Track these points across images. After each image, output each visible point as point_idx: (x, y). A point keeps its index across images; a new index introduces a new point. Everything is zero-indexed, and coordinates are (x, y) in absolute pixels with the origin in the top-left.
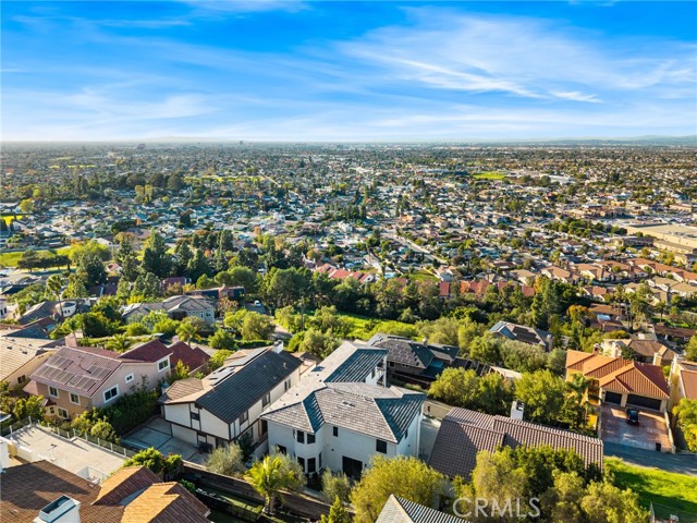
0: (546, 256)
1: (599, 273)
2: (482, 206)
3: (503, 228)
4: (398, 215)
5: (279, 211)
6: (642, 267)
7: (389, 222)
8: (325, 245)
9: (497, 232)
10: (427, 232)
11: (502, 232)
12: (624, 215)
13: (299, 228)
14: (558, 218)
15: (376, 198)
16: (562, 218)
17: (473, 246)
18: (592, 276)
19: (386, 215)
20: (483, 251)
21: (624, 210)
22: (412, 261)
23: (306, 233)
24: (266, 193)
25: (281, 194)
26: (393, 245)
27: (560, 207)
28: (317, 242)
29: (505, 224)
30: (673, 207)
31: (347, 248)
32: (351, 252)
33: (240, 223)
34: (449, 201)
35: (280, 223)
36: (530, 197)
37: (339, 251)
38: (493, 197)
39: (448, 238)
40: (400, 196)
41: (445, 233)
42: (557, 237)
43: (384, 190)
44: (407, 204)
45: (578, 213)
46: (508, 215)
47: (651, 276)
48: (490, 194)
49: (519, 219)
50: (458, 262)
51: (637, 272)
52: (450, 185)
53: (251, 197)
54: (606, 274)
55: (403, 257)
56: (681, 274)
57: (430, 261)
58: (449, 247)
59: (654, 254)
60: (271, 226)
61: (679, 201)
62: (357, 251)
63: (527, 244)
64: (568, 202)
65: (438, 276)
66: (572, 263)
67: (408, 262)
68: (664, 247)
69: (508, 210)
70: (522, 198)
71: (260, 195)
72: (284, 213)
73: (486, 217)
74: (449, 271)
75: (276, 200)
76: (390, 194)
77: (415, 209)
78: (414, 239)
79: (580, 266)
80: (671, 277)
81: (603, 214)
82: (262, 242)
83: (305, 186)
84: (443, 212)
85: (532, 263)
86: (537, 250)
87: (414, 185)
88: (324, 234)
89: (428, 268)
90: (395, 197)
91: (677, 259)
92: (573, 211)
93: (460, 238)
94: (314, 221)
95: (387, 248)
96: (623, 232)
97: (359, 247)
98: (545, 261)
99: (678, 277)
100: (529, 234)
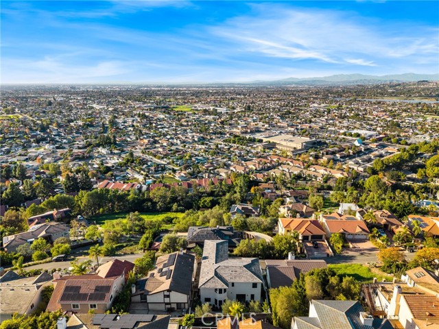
0: (230, 158)
1: (257, 166)
2: (186, 130)
3: (203, 144)
4: (137, 139)
5: (48, 143)
6: (275, 160)
7: (133, 144)
8: (96, 166)
9: (200, 147)
10: (161, 150)
11: (203, 147)
12: (258, 131)
13: (72, 155)
14: (228, 135)
15: (118, 128)
16: (230, 135)
17: (191, 157)
18: (254, 168)
19: (129, 139)
20: (197, 159)
21: (257, 128)
22: (158, 171)
23: (78, 158)
24: (31, 129)
25: (43, 129)
26: (143, 162)
27: (227, 128)
28: (90, 164)
29: (202, 141)
30: (279, 124)
31: (113, 166)
32: (116, 169)
33: (20, 155)
34: (165, 127)
35: (53, 152)
36: (210, 122)
37: (108, 169)
38: (190, 123)
39: (174, 153)
40: (133, 126)
41: (171, 150)
42: (231, 147)
43: (120, 121)
44: (140, 131)
45: (237, 131)
46: (202, 135)
47: (280, 164)
48: (187, 122)
49: (209, 138)
50: (186, 168)
51: (273, 163)
52: (162, 116)
53: (20, 132)
54: (261, 166)
55: (153, 168)
56: (292, 162)
57: (170, 169)
58: (178, 159)
59: (278, 152)
60: (48, 155)
61: (281, 121)
62: (121, 167)
64: (230, 125)
65: (177, 178)
66: (243, 162)
67: (156, 171)
68: (281, 148)
69: (201, 132)
70: (206, 124)
71: (27, 131)
72: (53, 144)
73: (191, 137)
74: (182, 174)
75: (42, 134)
76: (126, 124)
77: (146, 134)
78: (155, 156)
79: (248, 162)
80: (288, 164)
81: (249, 131)
82: (48, 169)
83: (59, 121)
84: (165, 135)
85: (225, 164)
86: (224, 156)
87: (139, 117)
88: (91, 157)
89: (170, 174)
90: (130, 126)
91: (288, 154)
92: (235, 130)
93: (181, 152)
94: (79, 148)
95: (140, 164)
96: (261, 141)
97: (120, 165)
98: (229, 162)
99: (291, 164)
100: (217, 146)
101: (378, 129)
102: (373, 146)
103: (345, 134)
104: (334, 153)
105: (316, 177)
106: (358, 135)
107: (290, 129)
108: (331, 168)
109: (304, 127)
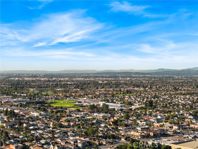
2: (66, 133)
12: (164, 134)
14: (123, 140)
16: (126, 139)
21: (163, 130)
27: (122, 131)
30: (192, 126)
34: (39, 129)
36: (99, 122)
38: (72, 124)
44: (7, 134)
46: (87, 139)
48: (69, 121)
52: (36, 114)
61: (194, 121)
64: (126, 125)
69: (87, 135)
70: (93, 124)
73: (72, 143)
77: (14, 137)
81: (152, 134)
84: (38, 139)
87: (6, 114)
92: (132, 133)
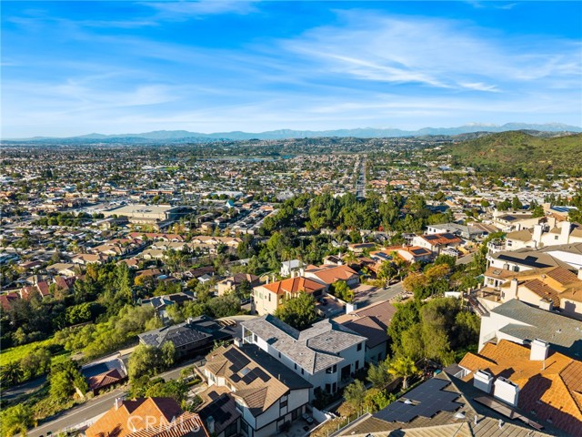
1: (117, 250)
6: (139, 238)
18: (114, 253)
42: (54, 231)
45: (50, 206)
47: (150, 243)
51: (139, 242)
54: (123, 249)
56: (165, 237)
63: (37, 242)
66: (89, 248)
68: (137, 222)
79: (99, 248)
80: (162, 240)
85: (59, 257)
86: (50, 245)
91: (154, 227)
96: (101, 216)
98: (65, 253)
99: (165, 239)
100: (27, 233)
101: (241, 189)
102: (247, 207)
103: (210, 197)
104: (209, 219)
105: (208, 250)
106: (226, 197)
107: (133, 197)
108: (219, 236)
109: (151, 194)
